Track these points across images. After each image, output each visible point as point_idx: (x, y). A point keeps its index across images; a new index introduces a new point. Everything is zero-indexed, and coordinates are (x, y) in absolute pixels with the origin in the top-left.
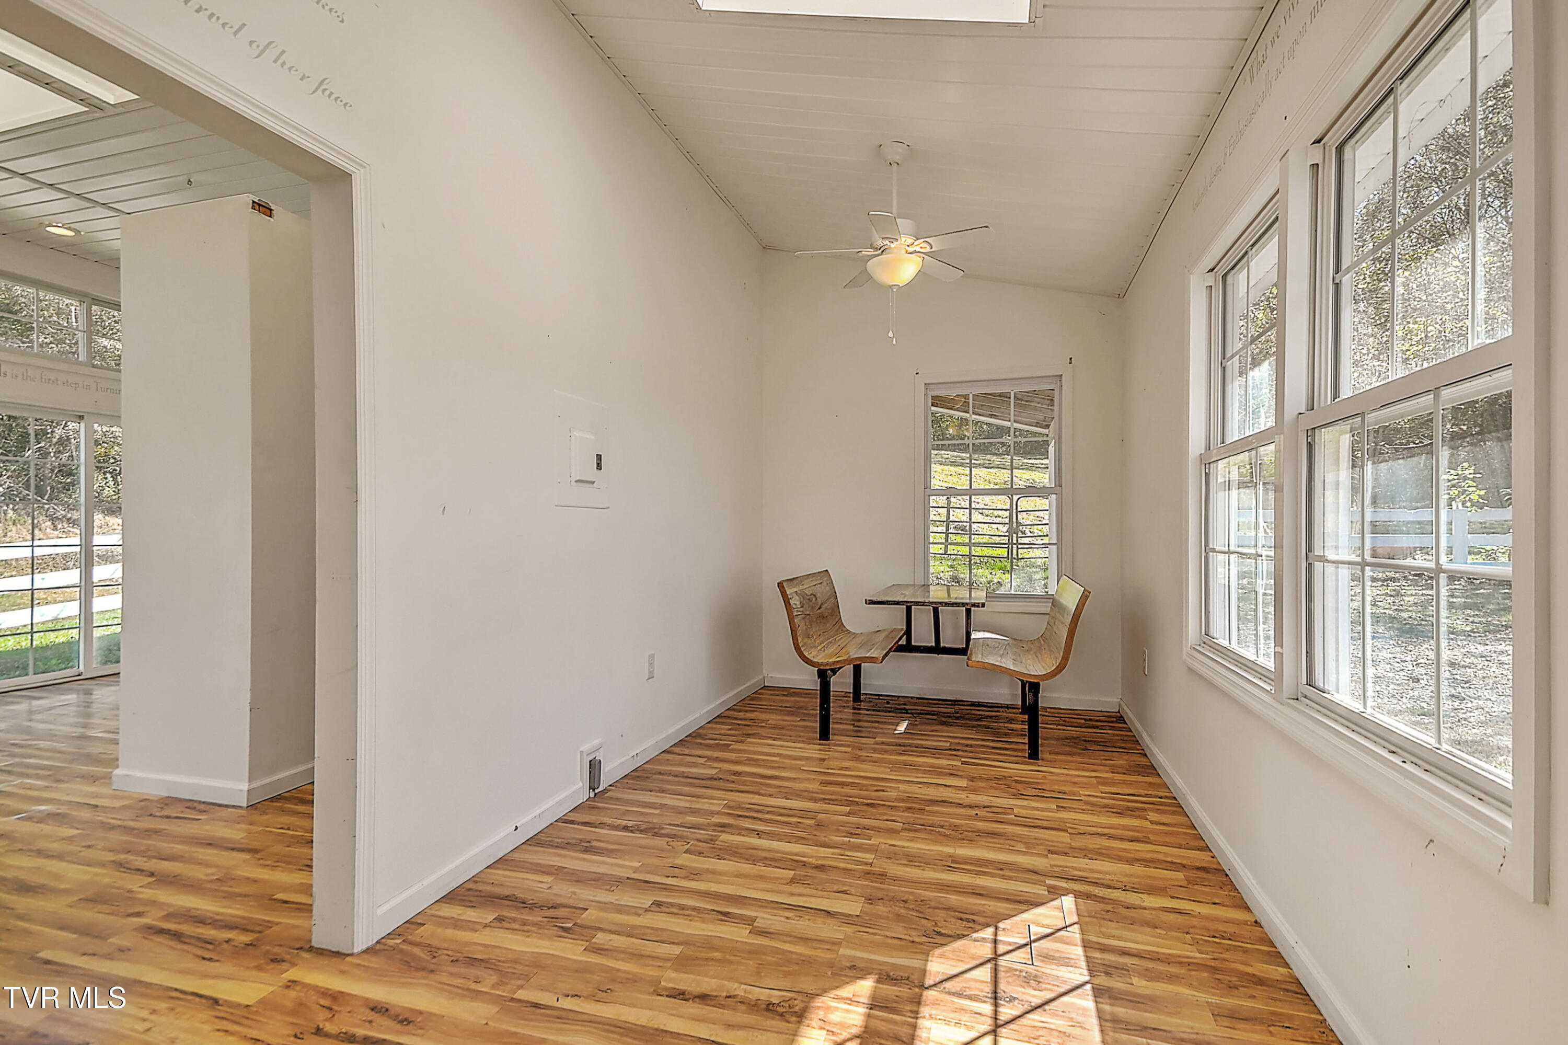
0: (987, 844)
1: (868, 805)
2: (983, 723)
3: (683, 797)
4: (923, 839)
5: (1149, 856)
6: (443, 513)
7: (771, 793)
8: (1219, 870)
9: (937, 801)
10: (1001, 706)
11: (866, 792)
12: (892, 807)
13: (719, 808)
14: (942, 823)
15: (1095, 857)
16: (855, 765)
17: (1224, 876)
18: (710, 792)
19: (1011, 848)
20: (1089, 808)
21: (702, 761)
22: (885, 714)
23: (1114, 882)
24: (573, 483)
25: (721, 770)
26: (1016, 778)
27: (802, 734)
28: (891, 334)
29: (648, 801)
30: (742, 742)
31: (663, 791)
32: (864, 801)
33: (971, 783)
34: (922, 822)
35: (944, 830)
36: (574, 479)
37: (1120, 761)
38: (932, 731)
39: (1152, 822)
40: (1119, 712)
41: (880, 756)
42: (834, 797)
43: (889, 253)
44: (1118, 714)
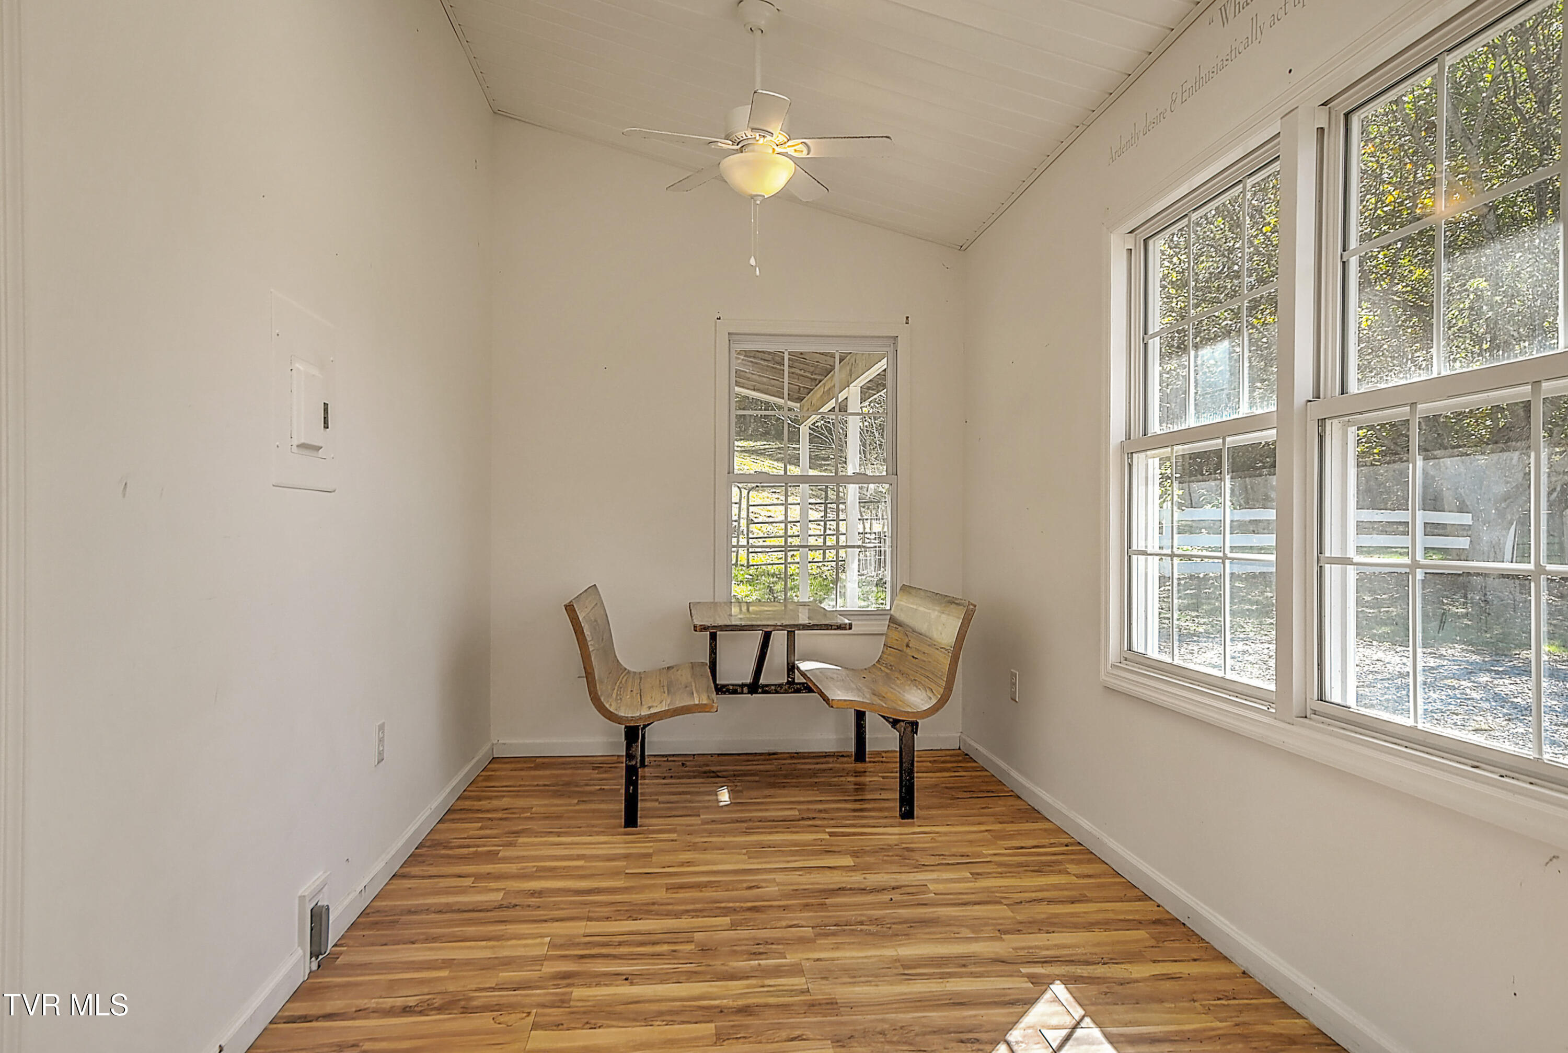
0: (927, 936)
1: (750, 909)
2: (822, 780)
3: (473, 943)
4: (849, 944)
5: (1100, 916)
6: (124, 496)
7: (607, 915)
8: (1172, 920)
9: (833, 890)
10: (826, 755)
11: (735, 892)
12: (785, 908)
13: (544, 951)
14: (859, 919)
15: (1052, 929)
16: (697, 856)
17: (1182, 926)
18: (511, 928)
19: (957, 935)
20: (1004, 869)
21: (468, 882)
22: (688, 781)
23: (1089, 956)
24: (295, 449)
25: (507, 893)
26: (904, 846)
27: (594, 822)
28: (752, 262)
29: (421, 958)
30: (510, 844)
31: (435, 939)
32: (742, 905)
33: (858, 860)
34: (832, 921)
35: (866, 927)
36: (295, 442)
37: (999, 807)
38: (766, 797)
39: (1077, 876)
40: (959, 749)
41: (720, 839)
42: (698, 906)
43: (753, 151)
44: (959, 751)
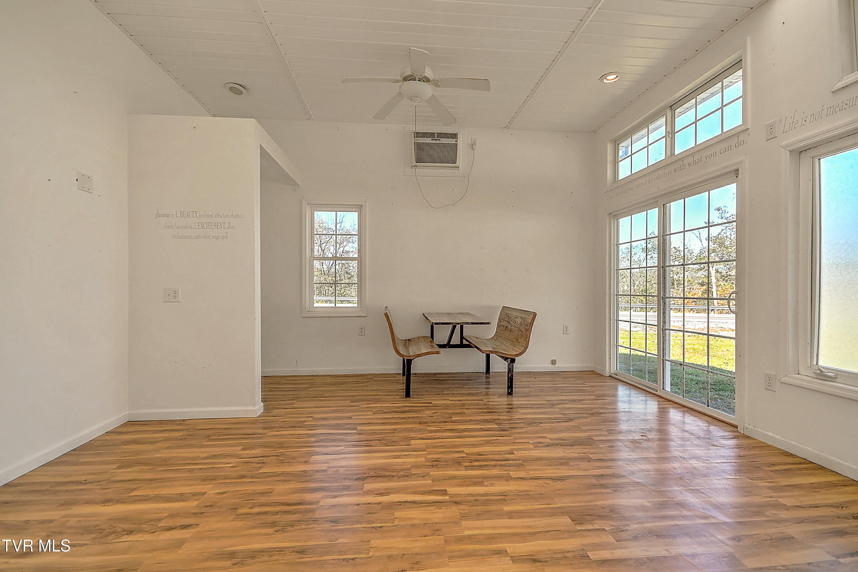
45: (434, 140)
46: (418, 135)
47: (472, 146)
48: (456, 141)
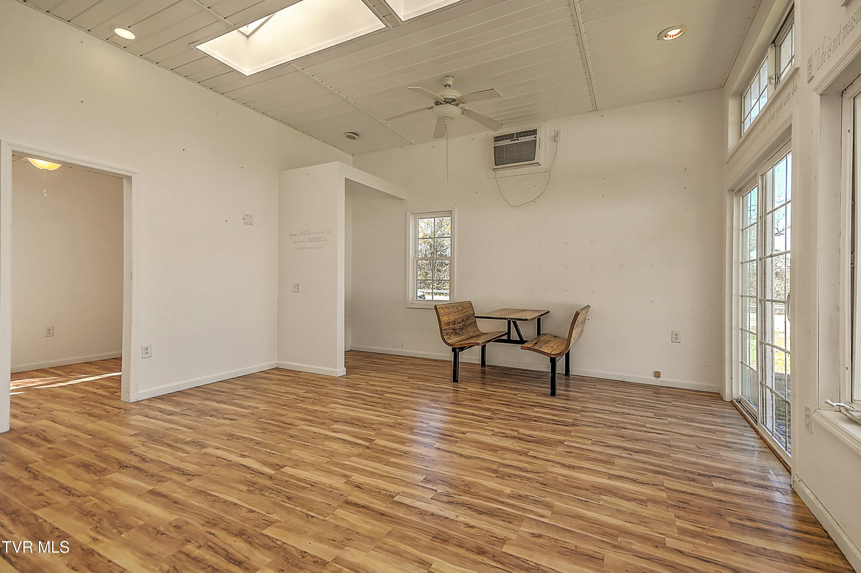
45: (513, 140)
46: (497, 139)
47: (555, 138)
48: (535, 137)
